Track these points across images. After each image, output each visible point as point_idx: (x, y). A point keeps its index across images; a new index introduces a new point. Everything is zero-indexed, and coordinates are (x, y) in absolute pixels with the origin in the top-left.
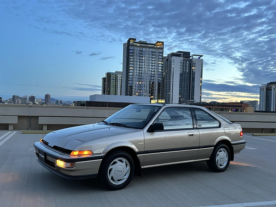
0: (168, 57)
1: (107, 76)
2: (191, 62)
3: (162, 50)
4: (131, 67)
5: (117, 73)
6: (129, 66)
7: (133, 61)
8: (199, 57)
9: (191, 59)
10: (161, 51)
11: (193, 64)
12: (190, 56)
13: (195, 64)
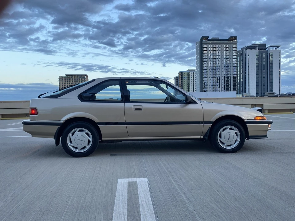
0: (242, 51)
1: (180, 75)
2: (268, 53)
3: (236, 44)
5: (189, 72)
6: (203, 63)
7: (207, 59)
8: (276, 47)
9: (268, 51)
10: (234, 46)
11: (270, 55)
12: (266, 47)
13: (272, 55)
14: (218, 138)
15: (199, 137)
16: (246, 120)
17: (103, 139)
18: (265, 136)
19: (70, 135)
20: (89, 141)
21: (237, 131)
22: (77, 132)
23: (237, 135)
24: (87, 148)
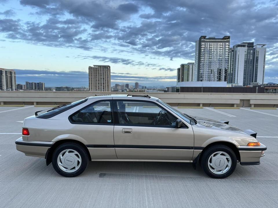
0: (234, 48)
1: (181, 67)
2: (255, 51)
3: (229, 42)
4: (202, 58)
5: (189, 64)
7: (204, 54)
8: (262, 46)
9: (255, 48)
10: (227, 44)
12: (254, 45)
13: (258, 52)
14: (209, 163)
15: (189, 161)
16: (239, 147)
17: (92, 160)
18: (257, 163)
19: (60, 155)
20: (79, 162)
21: (229, 157)
22: (67, 153)
23: (228, 161)
24: (77, 168)
